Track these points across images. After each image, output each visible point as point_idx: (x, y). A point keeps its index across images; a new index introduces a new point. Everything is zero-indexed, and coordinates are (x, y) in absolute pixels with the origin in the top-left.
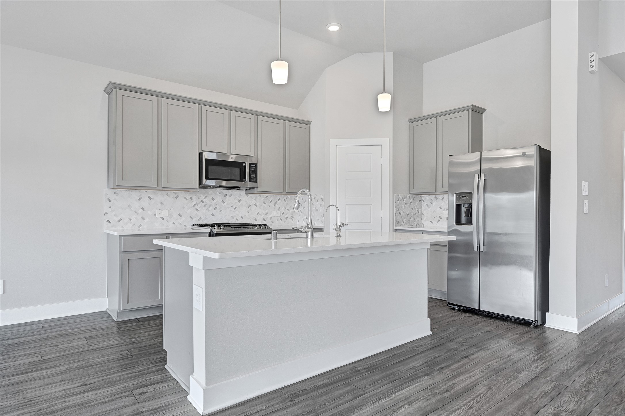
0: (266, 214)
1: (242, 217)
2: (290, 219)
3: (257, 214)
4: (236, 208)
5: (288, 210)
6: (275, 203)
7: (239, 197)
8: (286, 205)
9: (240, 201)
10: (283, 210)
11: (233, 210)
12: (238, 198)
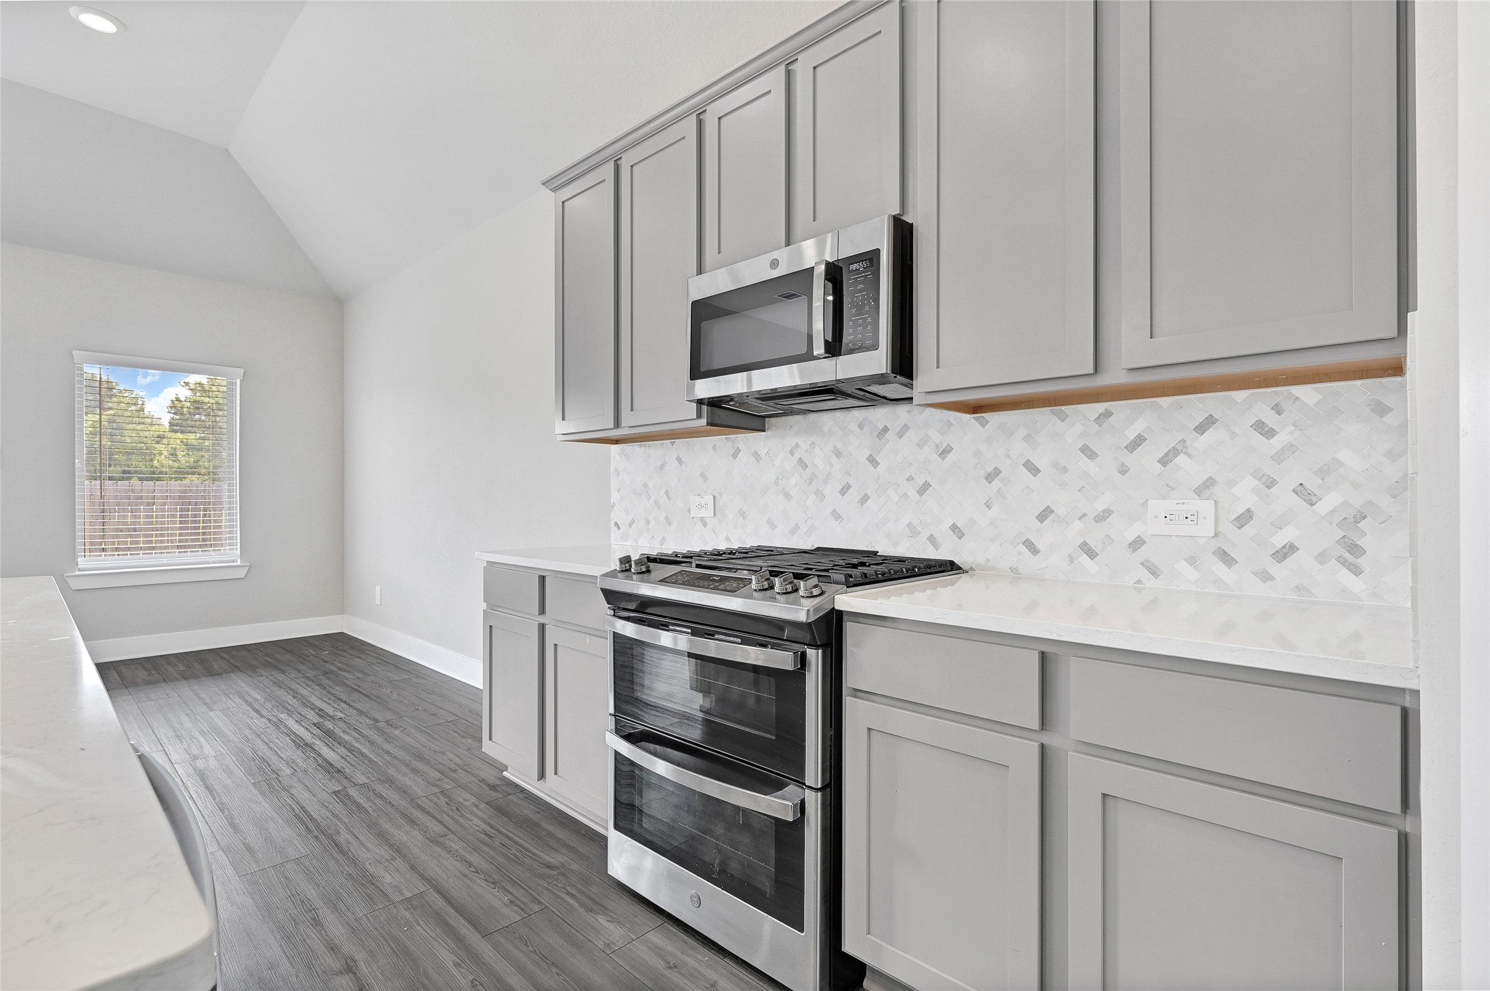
0: (1103, 517)
1: (954, 528)
2: (1322, 558)
3: (1042, 517)
4: (925, 487)
5: (1300, 490)
6: (1175, 452)
7: (942, 434)
8: (1279, 457)
9: (944, 453)
10: (1245, 494)
11: (913, 495)
12: (936, 437)
